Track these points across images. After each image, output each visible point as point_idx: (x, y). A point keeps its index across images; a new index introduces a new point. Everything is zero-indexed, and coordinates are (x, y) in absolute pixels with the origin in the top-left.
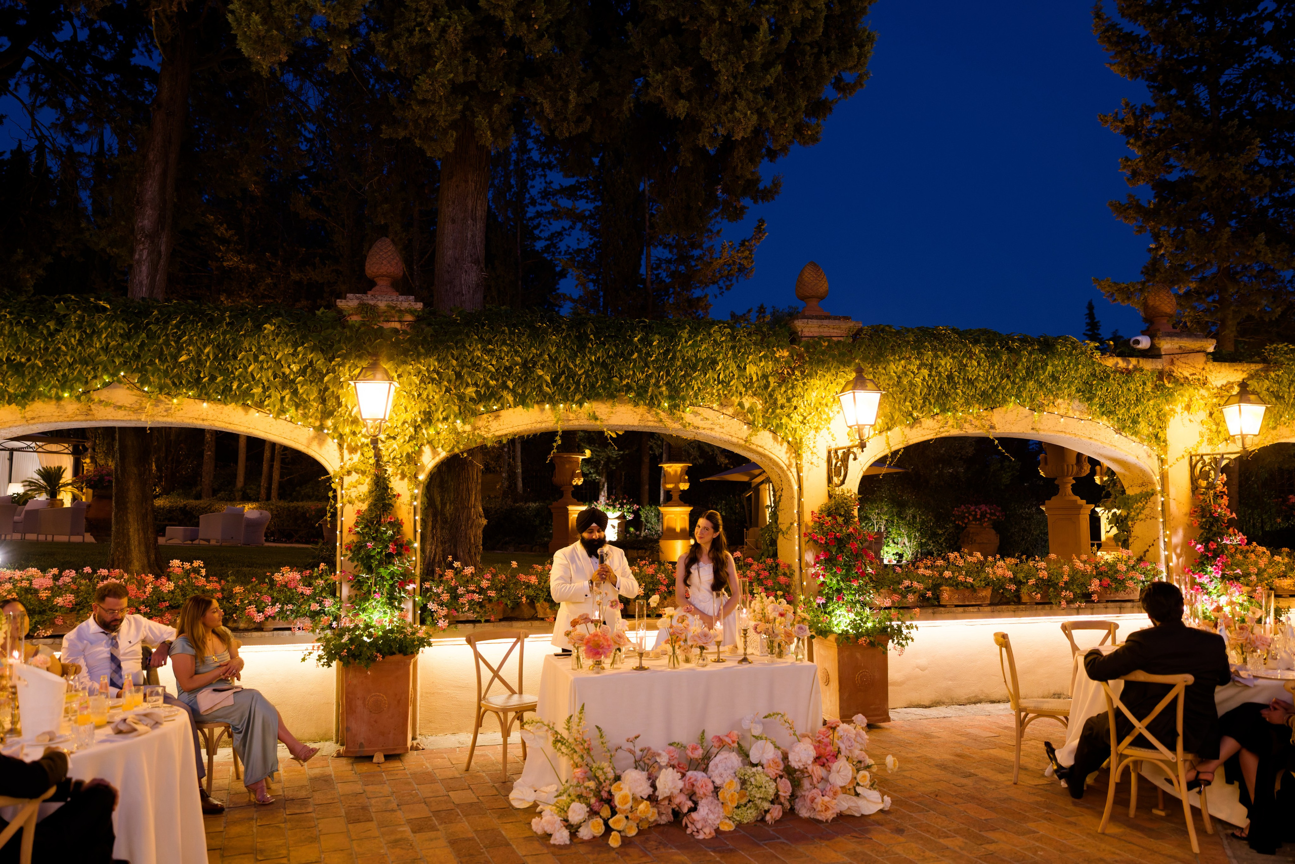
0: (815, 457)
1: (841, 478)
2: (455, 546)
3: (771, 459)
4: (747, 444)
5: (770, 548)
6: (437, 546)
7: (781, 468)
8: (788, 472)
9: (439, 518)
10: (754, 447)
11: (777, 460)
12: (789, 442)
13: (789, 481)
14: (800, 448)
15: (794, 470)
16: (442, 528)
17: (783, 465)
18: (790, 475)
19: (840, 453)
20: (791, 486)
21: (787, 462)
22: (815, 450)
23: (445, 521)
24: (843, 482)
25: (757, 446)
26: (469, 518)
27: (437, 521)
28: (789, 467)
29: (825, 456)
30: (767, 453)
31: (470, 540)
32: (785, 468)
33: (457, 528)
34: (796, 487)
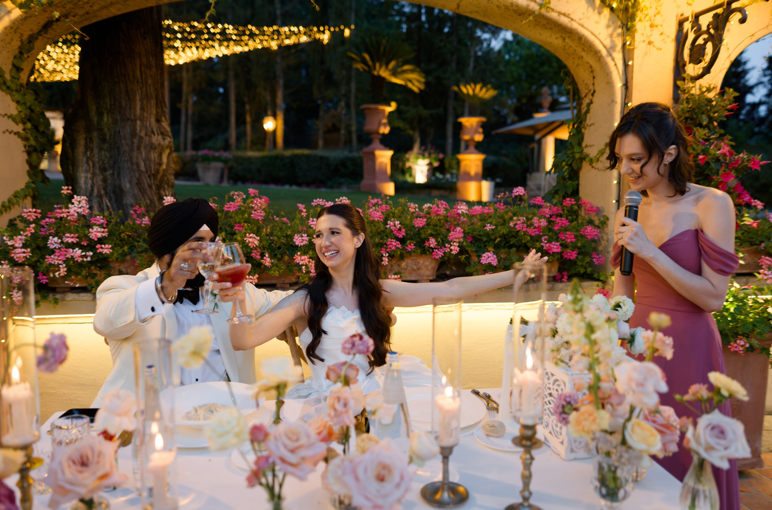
0: (656, 32)
1: (703, 64)
2: (119, 174)
3: (580, 39)
4: (543, 11)
5: (569, 183)
6: (94, 174)
7: (596, 53)
8: (609, 60)
9: (95, 134)
10: (554, 15)
11: (591, 38)
12: (612, 9)
13: (608, 75)
14: (632, 18)
15: (618, 56)
16: (101, 149)
17: (600, 47)
18: (611, 64)
19: (705, 20)
20: (610, 83)
21: (607, 42)
22: (658, 21)
23: (103, 140)
24: (707, 70)
25: (560, 13)
26: (134, 134)
27: (91, 139)
28: (610, 50)
29: (672, 31)
30: (575, 25)
31: (138, 165)
32: (604, 52)
33: (118, 148)
34: (619, 85)
